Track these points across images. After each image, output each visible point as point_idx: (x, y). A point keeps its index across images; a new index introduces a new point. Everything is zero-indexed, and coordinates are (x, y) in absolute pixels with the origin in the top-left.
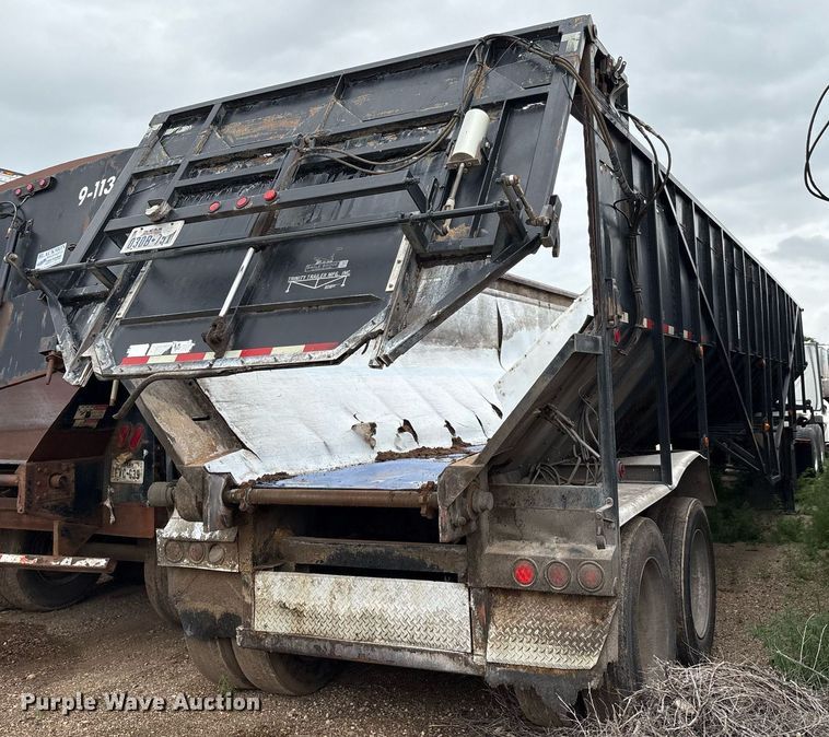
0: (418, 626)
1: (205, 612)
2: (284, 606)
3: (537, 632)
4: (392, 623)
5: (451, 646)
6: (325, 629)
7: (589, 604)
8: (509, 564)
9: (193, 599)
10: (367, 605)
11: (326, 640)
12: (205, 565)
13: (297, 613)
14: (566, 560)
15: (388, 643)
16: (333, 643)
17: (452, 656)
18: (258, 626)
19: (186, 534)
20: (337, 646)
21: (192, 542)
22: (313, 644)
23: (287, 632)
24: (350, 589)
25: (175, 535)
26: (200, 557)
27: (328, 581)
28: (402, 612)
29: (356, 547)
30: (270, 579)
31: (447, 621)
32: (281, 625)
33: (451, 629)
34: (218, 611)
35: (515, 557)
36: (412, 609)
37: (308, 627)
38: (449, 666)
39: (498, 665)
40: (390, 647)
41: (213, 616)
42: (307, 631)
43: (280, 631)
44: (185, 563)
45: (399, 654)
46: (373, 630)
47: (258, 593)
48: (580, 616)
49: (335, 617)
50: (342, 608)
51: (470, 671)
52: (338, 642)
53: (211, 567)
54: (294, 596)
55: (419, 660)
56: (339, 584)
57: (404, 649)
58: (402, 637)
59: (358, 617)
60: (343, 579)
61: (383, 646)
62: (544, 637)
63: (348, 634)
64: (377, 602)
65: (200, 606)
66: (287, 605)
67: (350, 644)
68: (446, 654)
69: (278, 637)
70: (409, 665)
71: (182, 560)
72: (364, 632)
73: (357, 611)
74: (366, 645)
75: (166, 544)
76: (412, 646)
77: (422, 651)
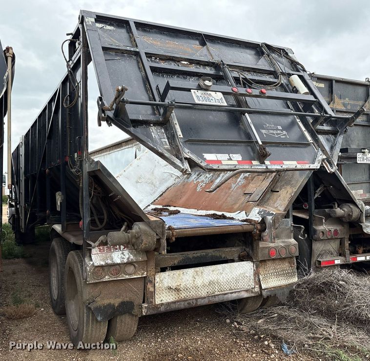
0: (233, 282)
1: (109, 305)
2: (170, 288)
3: (275, 274)
4: (222, 284)
5: (247, 287)
6: (192, 294)
8: (267, 250)
9: (103, 299)
10: (211, 279)
11: (194, 299)
12: (122, 276)
13: (177, 290)
14: (285, 246)
15: (221, 293)
16: (196, 299)
17: (247, 291)
18: (158, 301)
19: (109, 262)
20: (199, 300)
21: (114, 265)
22: (186, 303)
23: (173, 300)
24: (202, 273)
25: (103, 263)
26: (117, 273)
27: (190, 271)
28: (226, 278)
30: (162, 277)
31: (244, 277)
32: (169, 298)
33: (246, 280)
34: (116, 302)
35: (270, 247)
36: (230, 276)
37: (183, 295)
38: (245, 295)
39: (266, 289)
40: (222, 294)
42: (183, 297)
43: (169, 301)
44: (107, 278)
45: (226, 296)
46: (214, 288)
47: (157, 285)
48: (286, 265)
49: (197, 287)
50: (199, 282)
51: (253, 295)
52: (199, 298)
53: (127, 277)
54: (175, 282)
55: (234, 296)
56: (197, 272)
57: (228, 293)
58: (226, 288)
59: (207, 285)
60: (198, 269)
61: (220, 295)
62: (278, 275)
63: (203, 293)
64: (215, 276)
65: (106, 302)
66: (172, 287)
67: (205, 298)
68: (244, 291)
69: (168, 304)
70: (230, 299)
71: (104, 277)
72: (210, 290)
73: (206, 282)
74: (212, 296)
75: (94, 269)
76: (231, 291)
77: (235, 292)
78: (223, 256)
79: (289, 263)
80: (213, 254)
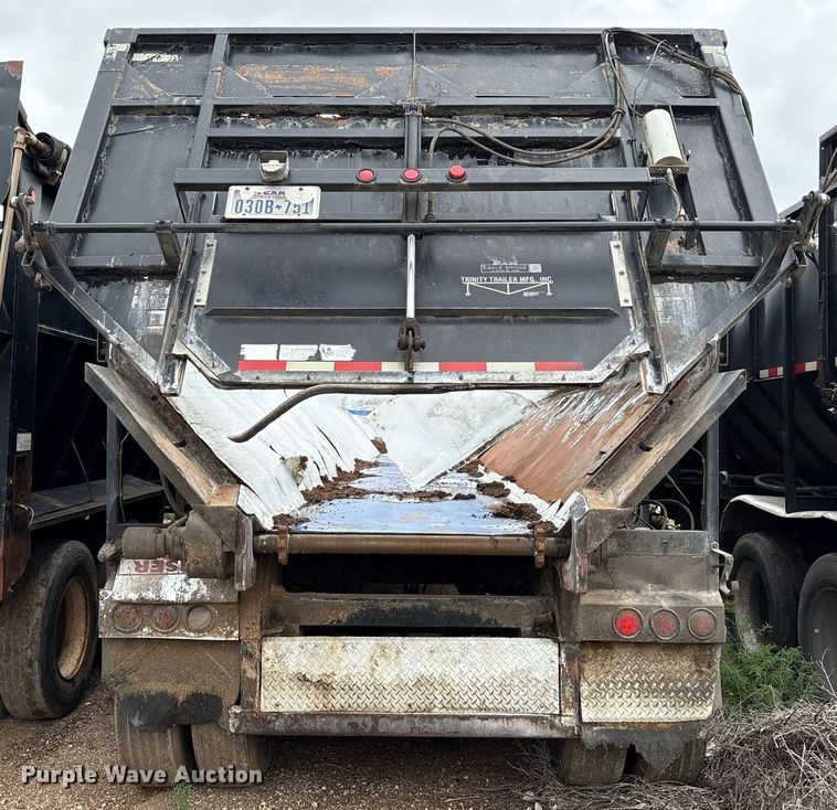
0: (491, 689)
1: (163, 695)
2: (304, 679)
3: (637, 685)
4: (457, 689)
5: (534, 709)
6: (365, 702)
7: (690, 652)
8: (609, 615)
9: (146, 678)
10: (423, 670)
11: (367, 716)
12: (181, 634)
13: (323, 685)
14: (675, 608)
15: (451, 712)
16: (375, 718)
17: (535, 720)
18: (266, 705)
19: (150, 595)
20: (382, 720)
21: (160, 604)
22: (345, 722)
23: (308, 710)
24: (398, 652)
25: (133, 597)
26: (170, 625)
27: (366, 645)
28: (470, 675)
29: (387, 602)
30: (284, 647)
31: (529, 680)
32: (299, 701)
33: (534, 690)
34: (182, 691)
35: (617, 607)
36: (483, 671)
37: (338, 702)
38: (530, 731)
39: (596, 724)
40: (454, 716)
41: (174, 698)
42: (338, 706)
43: (299, 710)
44: (145, 632)
45: (467, 723)
46: (432, 697)
47: (266, 665)
48: (682, 666)
49: (380, 688)
50: (387, 674)
51: (555, 734)
52: (383, 716)
53: (192, 636)
54: (317, 665)
55: (493, 728)
56: (383, 648)
57: (474, 716)
58: (468, 703)
59: (410, 684)
60: (387, 641)
61: (445, 716)
62: (646, 690)
63: (397, 705)
64: (435, 666)
65: (155, 687)
66: (308, 677)
67: (400, 718)
68: (526, 718)
69: (295, 717)
70: (479, 734)
71: (140, 628)
72: (419, 701)
73: (409, 676)
74: (423, 716)
75: (115, 609)
76: (483, 713)
77: (496, 718)
78: (485, 616)
79: (696, 660)
80: (454, 608)
